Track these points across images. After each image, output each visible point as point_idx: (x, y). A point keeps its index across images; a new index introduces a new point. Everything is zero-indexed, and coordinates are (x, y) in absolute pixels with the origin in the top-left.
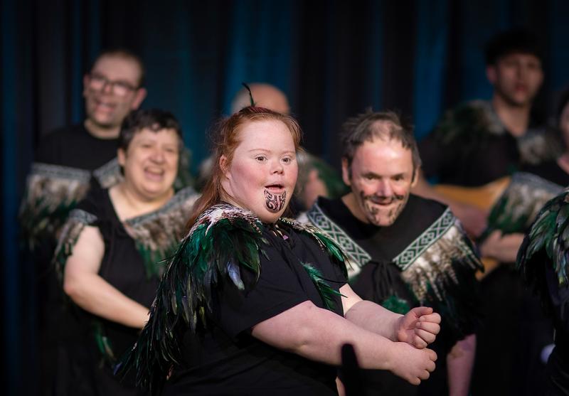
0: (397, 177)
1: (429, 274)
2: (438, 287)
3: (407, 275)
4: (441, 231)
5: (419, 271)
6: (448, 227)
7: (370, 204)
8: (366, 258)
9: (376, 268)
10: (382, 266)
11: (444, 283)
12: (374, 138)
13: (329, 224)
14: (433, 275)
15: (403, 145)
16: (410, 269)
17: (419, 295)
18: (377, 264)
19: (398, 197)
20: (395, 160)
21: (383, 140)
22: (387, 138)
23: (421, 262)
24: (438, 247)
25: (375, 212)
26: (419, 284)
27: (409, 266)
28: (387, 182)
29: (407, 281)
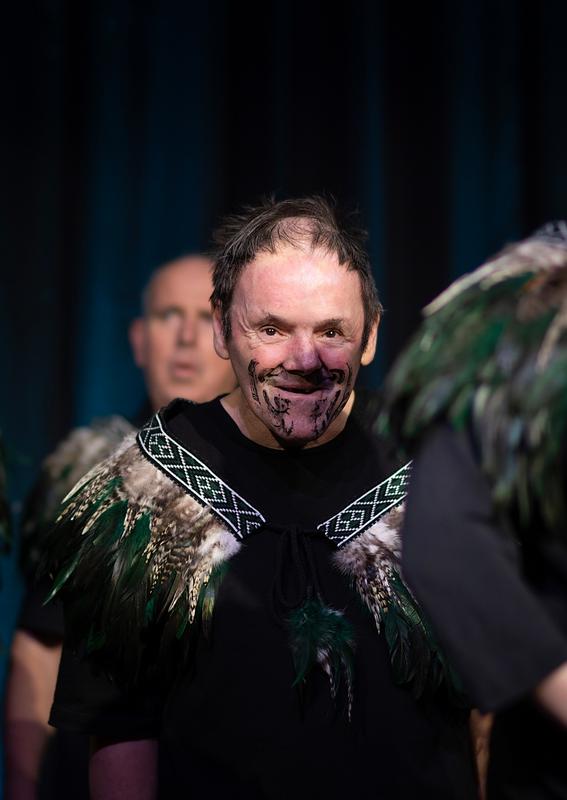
3: (348, 557)
5: (373, 549)
7: (272, 392)
8: (256, 519)
12: (278, 245)
13: (175, 449)
15: (341, 262)
16: (354, 545)
17: (373, 601)
21: (296, 247)
22: (305, 244)
23: (379, 531)
25: (282, 408)
26: (372, 576)
27: (351, 539)
29: (344, 569)
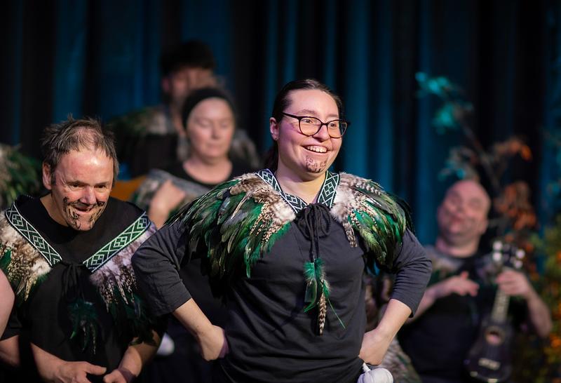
0: (101, 186)
1: (117, 278)
2: (126, 291)
3: (96, 278)
4: (134, 235)
5: (107, 274)
6: (141, 232)
7: (72, 210)
8: (58, 258)
9: (66, 270)
10: (72, 268)
11: (132, 287)
12: (80, 146)
14: (121, 279)
15: (107, 154)
16: (99, 272)
17: (106, 298)
18: (67, 265)
19: (99, 203)
20: (100, 169)
21: (88, 149)
22: (92, 147)
23: (110, 265)
24: (130, 251)
25: (76, 217)
26: (106, 287)
27: (98, 269)
28: (91, 190)
29: (94, 283)
